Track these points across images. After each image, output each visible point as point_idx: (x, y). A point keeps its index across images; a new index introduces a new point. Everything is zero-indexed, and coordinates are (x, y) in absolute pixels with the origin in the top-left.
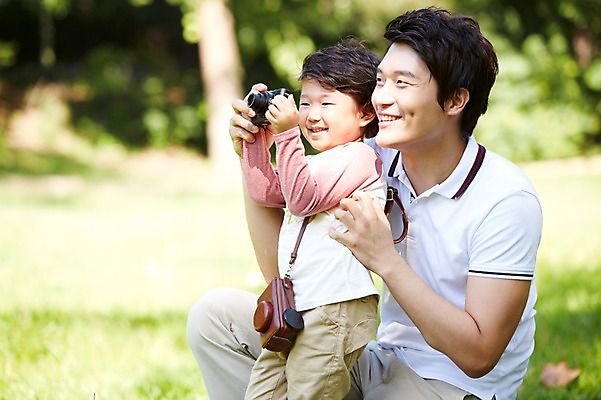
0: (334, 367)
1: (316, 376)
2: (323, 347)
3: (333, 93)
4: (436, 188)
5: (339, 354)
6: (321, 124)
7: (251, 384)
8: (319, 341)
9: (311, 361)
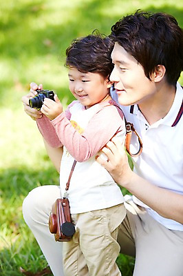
0: (107, 242)
1: (98, 251)
2: (97, 233)
3: (87, 74)
4: (161, 121)
5: (108, 234)
6: (83, 93)
7: (64, 259)
8: (94, 230)
9: (92, 242)
